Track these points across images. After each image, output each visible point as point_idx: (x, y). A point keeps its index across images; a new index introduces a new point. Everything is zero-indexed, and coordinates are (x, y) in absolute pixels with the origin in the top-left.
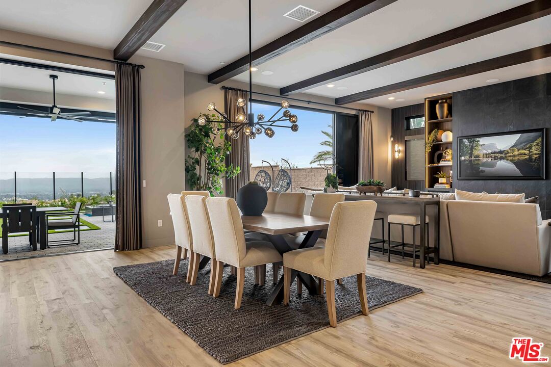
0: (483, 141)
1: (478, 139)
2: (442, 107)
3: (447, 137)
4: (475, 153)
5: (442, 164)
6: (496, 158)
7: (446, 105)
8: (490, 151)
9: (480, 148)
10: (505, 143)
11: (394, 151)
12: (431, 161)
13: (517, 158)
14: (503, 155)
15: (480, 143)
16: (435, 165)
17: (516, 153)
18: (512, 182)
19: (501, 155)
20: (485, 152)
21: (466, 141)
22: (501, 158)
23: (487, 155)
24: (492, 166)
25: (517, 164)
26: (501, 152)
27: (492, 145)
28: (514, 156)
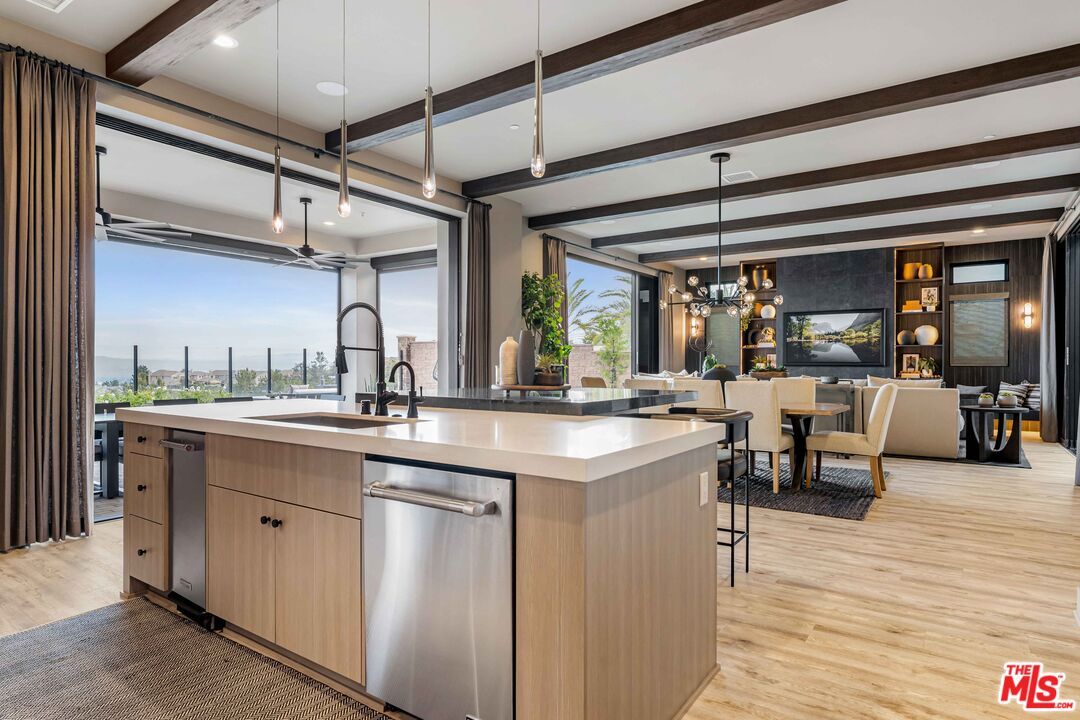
0: (815, 319)
1: (808, 317)
2: (761, 275)
3: (768, 312)
4: (806, 333)
5: (760, 345)
6: (830, 341)
7: (765, 272)
8: (823, 332)
9: (811, 327)
10: (841, 322)
11: (689, 327)
12: (745, 342)
13: (854, 341)
14: (839, 337)
15: (812, 322)
16: (751, 346)
17: (854, 335)
18: (848, 369)
19: (837, 337)
20: (818, 332)
21: (794, 319)
22: (837, 341)
23: (820, 337)
24: (826, 349)
25: (855, 348)
26: (836, 334)
27: (826, 325)
28: (851, 339)
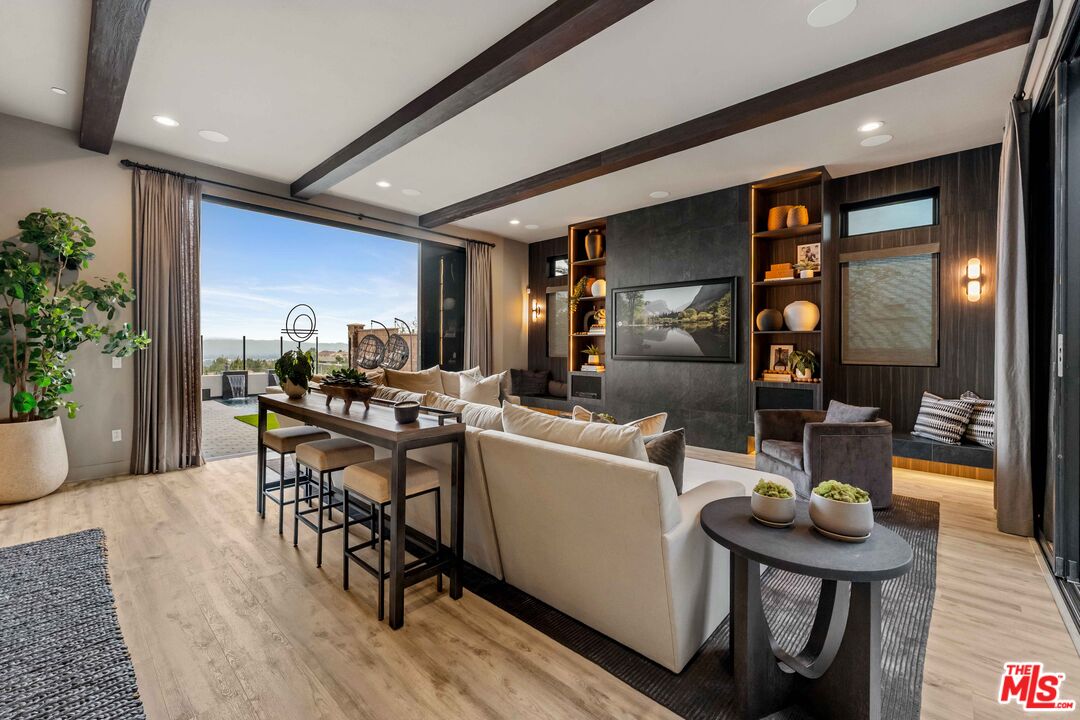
0: (649, 296)
1: (641, 293)
2: (593, 241)
3: (599, 288)
4: (637, 315)
5: (593, 332)
6: (666, 325)
7: (599, 237)
8: (658, 313)
9: (644, 307)
10: (679, 300)
11: (531, 311)
12: (579, 327)
13: (696, 325)
14: (677, 321)
15: (645, 300)
16: (583, 334)
17: (695, 317)
18: (688, 365)
19: (674, 320)
20: (651, 314)
21: (624, 297)
22: (674, 326)
23: (654, 320)
24: (661, 337)
25: (697, 335)
26: (673, 315)
27: (661, 304)
28: (692, 322)
